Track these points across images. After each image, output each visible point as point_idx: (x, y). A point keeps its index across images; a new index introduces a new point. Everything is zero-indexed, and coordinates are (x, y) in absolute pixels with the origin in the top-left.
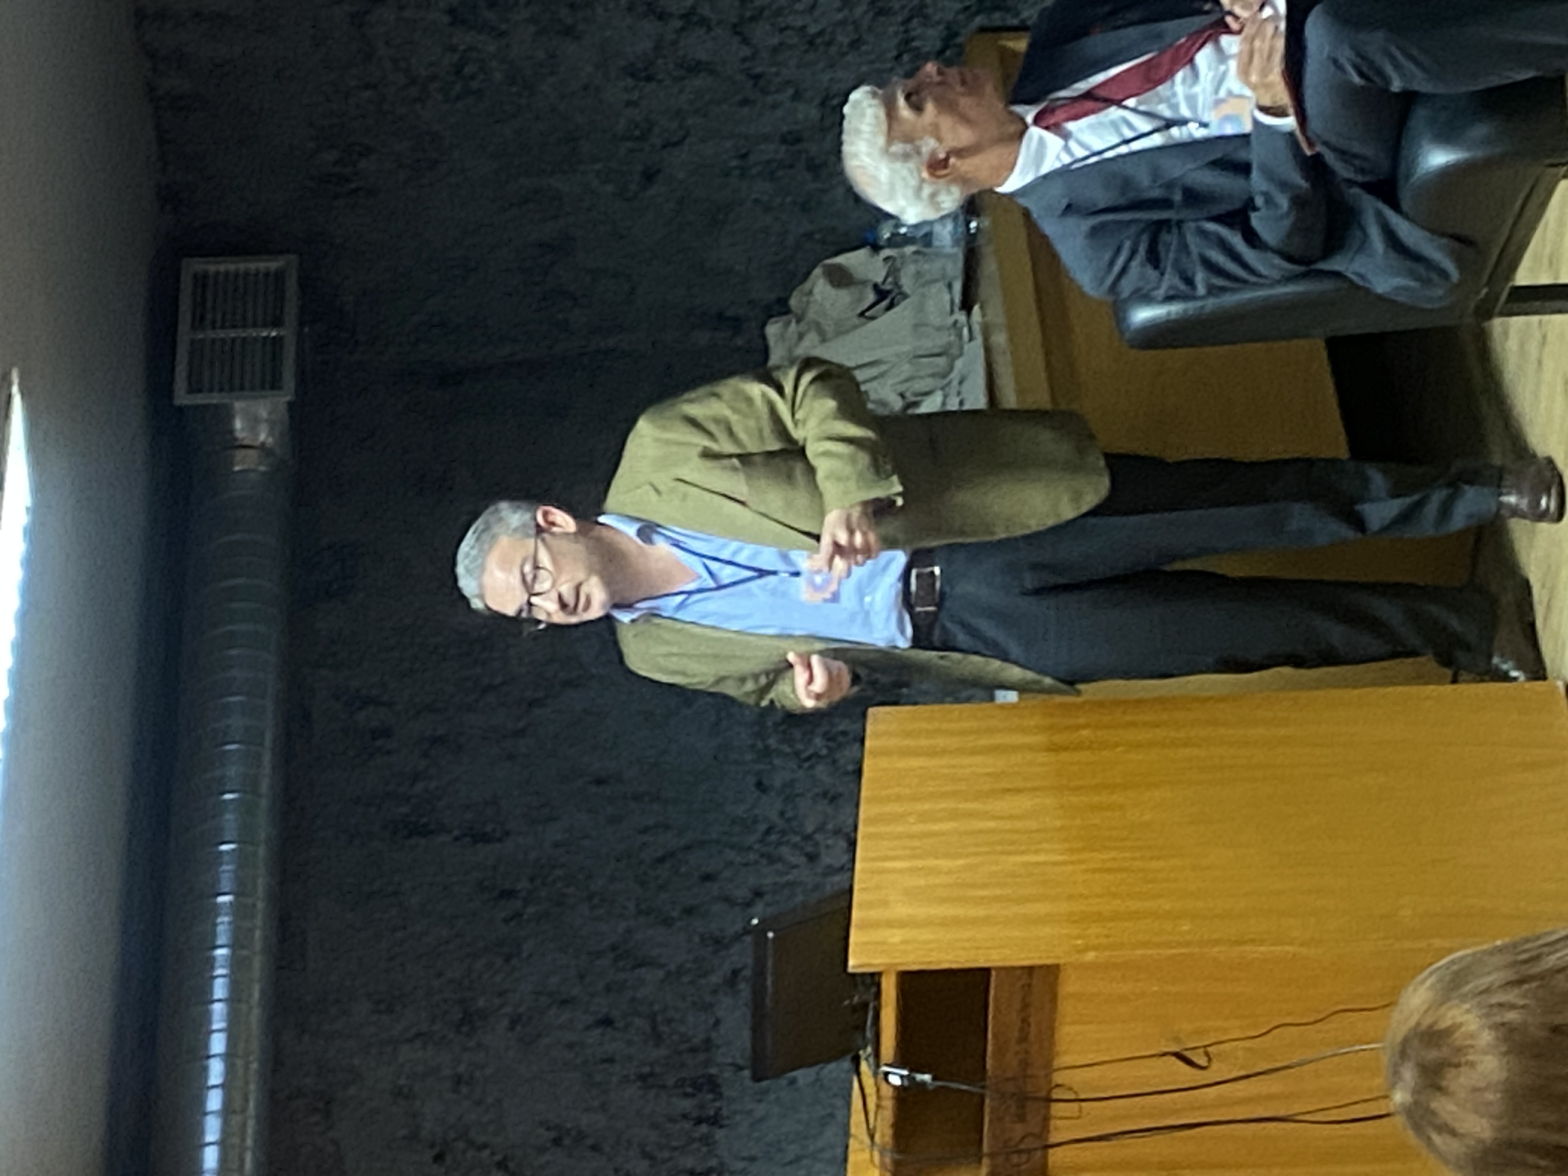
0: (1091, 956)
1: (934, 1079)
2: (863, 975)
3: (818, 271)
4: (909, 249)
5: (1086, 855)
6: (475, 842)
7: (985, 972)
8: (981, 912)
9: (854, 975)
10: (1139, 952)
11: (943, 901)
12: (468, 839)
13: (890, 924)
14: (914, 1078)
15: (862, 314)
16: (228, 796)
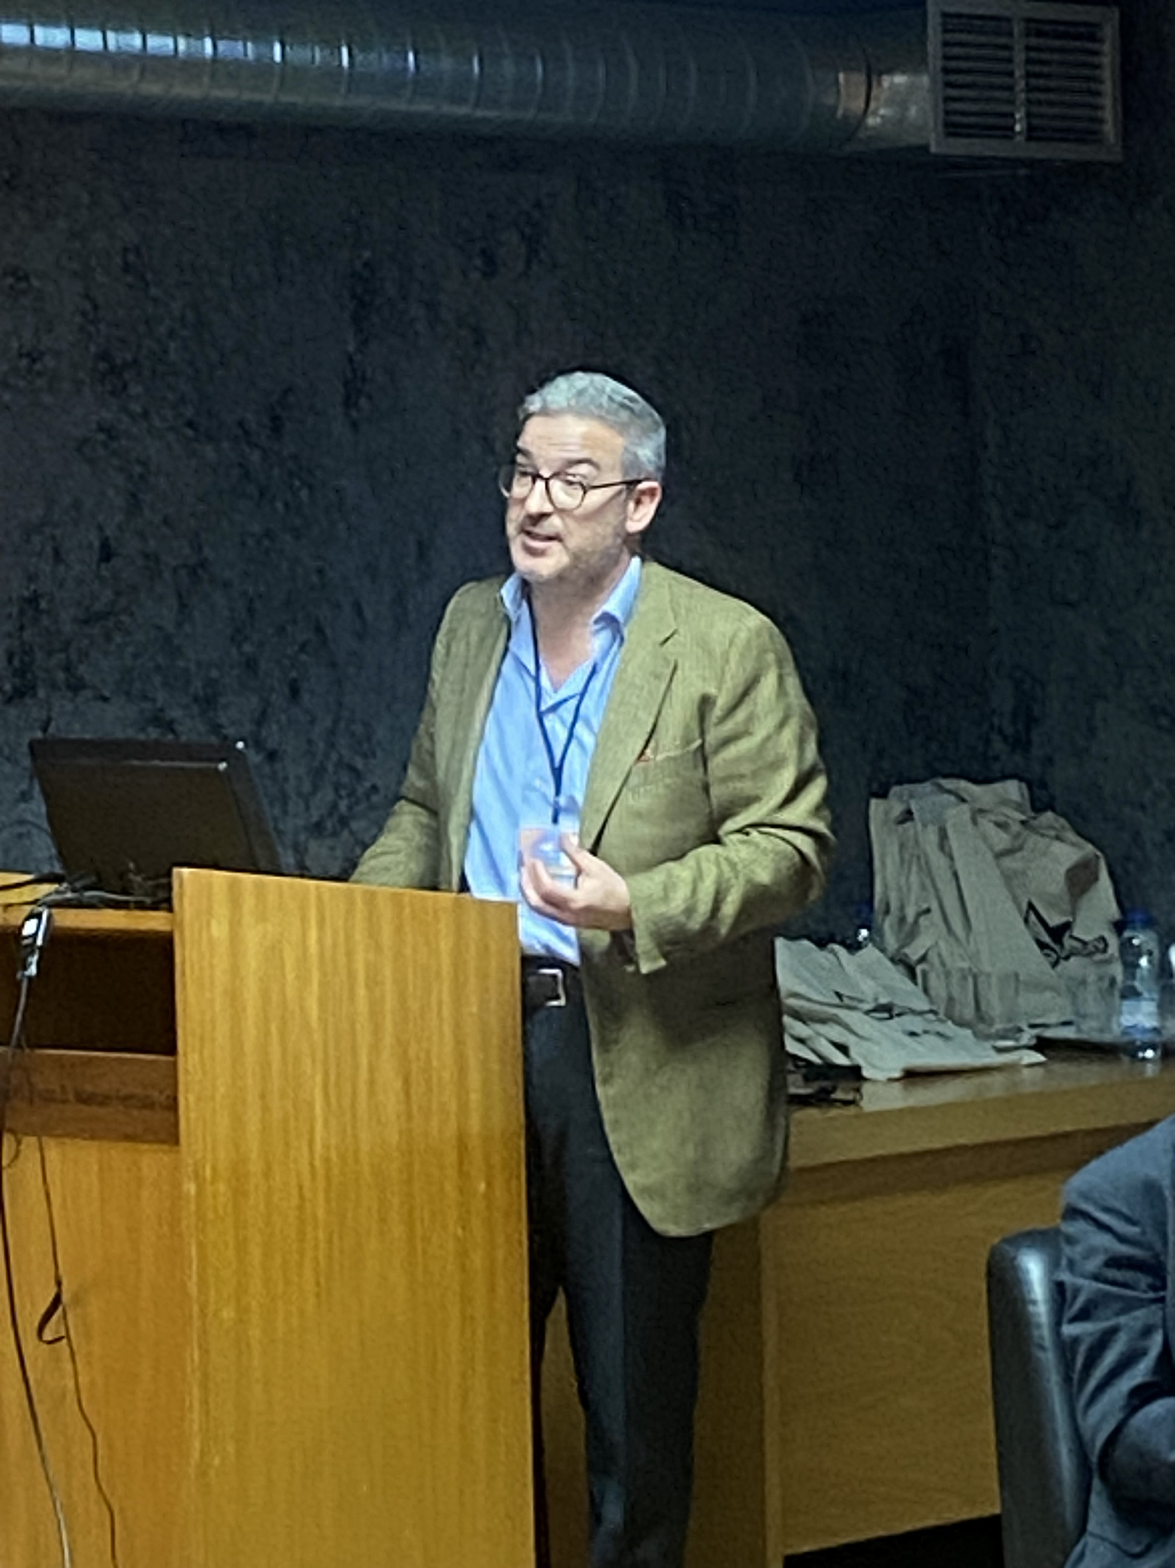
0: (191, 1188)
1: (30, 978)
2: (169, 887)
3: (1089, 848)
4: (1117, 970)
5: (321, 1183)
6: (346, 384)
7: (171, 1049)
8: (250, 1044)
9: (169, 874)
10: (194, 1252)
11: (265, 994)
12: (349, 375)
13: (235, 925)
14: (32, 953)
15: (1031, 906)
16: (411, 57)
